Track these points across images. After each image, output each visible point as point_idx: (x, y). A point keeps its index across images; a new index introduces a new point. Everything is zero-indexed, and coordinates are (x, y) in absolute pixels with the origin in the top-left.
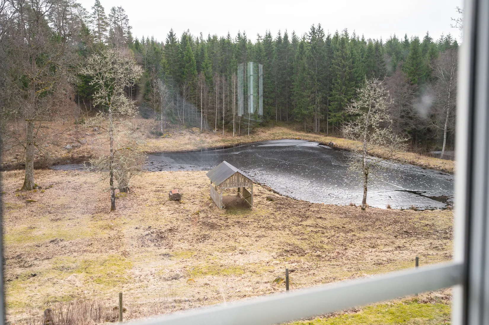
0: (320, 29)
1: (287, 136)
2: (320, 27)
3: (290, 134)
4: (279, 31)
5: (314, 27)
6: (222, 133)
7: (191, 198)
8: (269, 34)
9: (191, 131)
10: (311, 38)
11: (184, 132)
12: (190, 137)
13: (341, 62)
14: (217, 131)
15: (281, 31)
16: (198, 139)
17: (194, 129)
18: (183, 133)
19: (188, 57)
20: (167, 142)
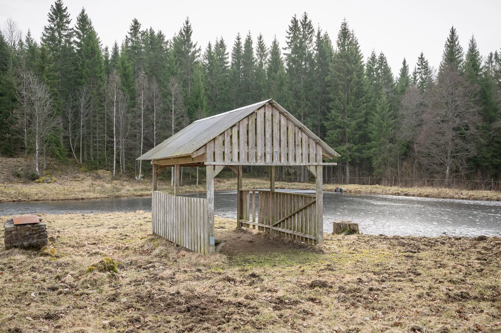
0: (306, 21)
1: (260, 186)
2: (306, 18)
3: (264, 184)
4: (237, 35)
5: (297, 19)
6: (152, 182)
7: (86, 243)
8: (222, 42)
9: (95, 175)
10: (291, 35)
11: (82, 176)
12: (93, 182)
13: (345, 65)
14: (141, 178)
15: (240, 35)
16: (108, 186)
17: (100, 172)
18: (79, 177)
19: (89, 47)
20: (45, 188)
